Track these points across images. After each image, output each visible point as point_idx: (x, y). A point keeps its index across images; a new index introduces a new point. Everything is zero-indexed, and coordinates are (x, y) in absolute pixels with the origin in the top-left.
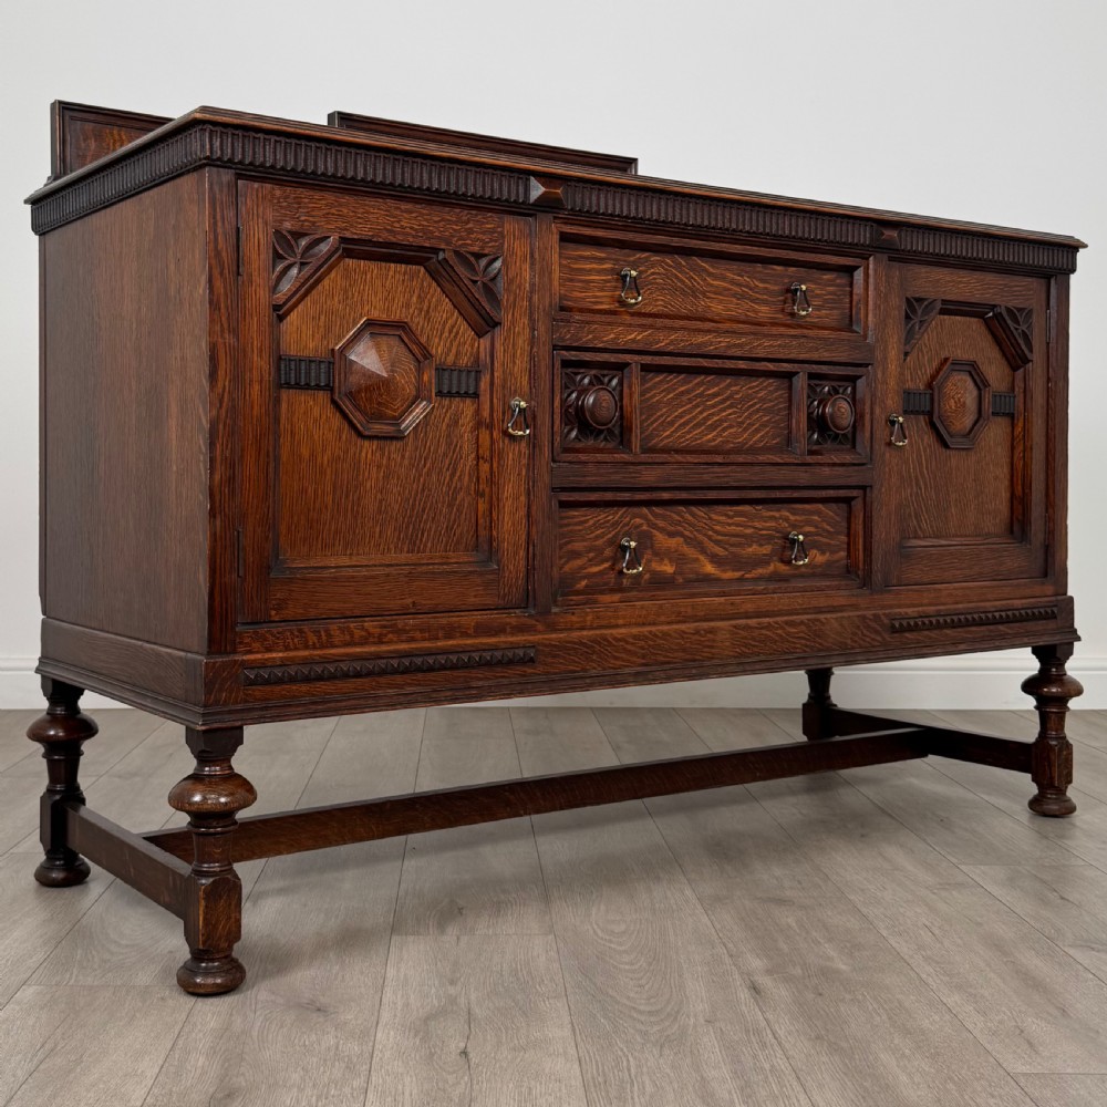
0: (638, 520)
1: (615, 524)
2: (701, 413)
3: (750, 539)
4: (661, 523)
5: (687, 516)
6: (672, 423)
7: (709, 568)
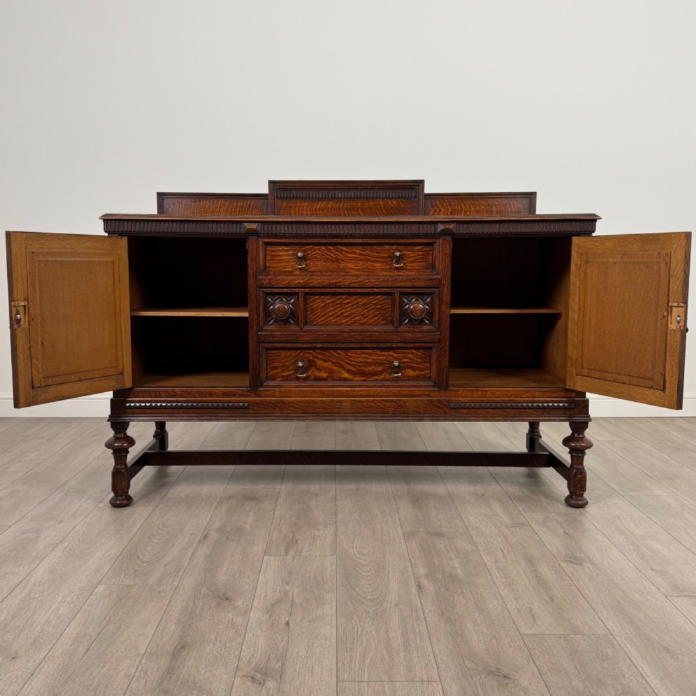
0: (307, 355)
1: (296, 356)
2: (340, 311)
3: (370, 364)
4: (320, 356)
5: (335, 354)
6: (324, 315)
7: (346, 375)
